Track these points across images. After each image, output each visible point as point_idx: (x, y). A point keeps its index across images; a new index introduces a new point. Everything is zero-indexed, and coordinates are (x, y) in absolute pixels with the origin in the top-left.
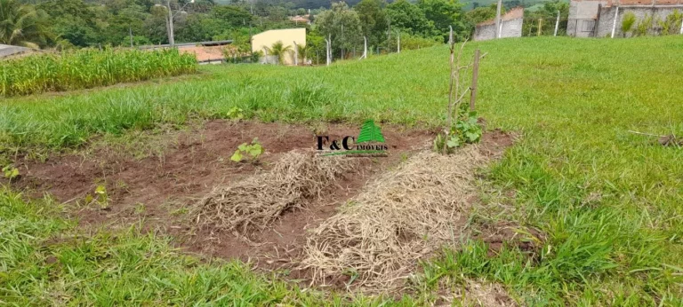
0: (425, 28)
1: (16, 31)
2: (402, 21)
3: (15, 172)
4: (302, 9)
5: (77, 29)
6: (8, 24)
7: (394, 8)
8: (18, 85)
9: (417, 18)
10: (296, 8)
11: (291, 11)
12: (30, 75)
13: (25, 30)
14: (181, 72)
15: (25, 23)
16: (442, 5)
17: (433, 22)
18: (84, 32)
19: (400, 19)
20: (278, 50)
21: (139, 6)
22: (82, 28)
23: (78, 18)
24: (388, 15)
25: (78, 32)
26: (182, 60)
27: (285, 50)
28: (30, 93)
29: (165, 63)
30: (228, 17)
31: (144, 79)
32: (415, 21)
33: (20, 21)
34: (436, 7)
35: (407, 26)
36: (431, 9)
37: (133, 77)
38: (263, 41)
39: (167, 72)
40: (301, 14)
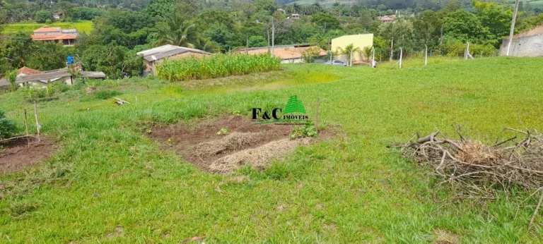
0: (480, 34)
1: (184, 37)
2: (460, 28)
3: (150, 131)
4: (390, 11)
5: (220, 32)
6: (180, 32)
7: (454, 17)
8: (177, 75)
9: (473, 25)
10: (386, 10)
11: (380, 12)
12: (184, 70)
13: (188, 35)
14: (270, 69)
15: (188, 31)
16: (498, 14)
17: (488, 28)
18: (224, 34)
19: (459, 26)
20: (349, 51)
21: (266, 11)
22: (223, 31)
23: (222, 24)
24: (448, 21)
25: (221, 34)
26: (271, 62)
27: (355, 50)
28: (183, 80)
29: (260, 64)
30: (321, 22)
31: (246, 73)
32: (471, 28)
33: (186, 30)
34: (492, 15)
35: (464, 31)
36: (488, 18)
37: (240, 72)
38: (339, 43)
39: (261, 69)
40: (389, 14)
